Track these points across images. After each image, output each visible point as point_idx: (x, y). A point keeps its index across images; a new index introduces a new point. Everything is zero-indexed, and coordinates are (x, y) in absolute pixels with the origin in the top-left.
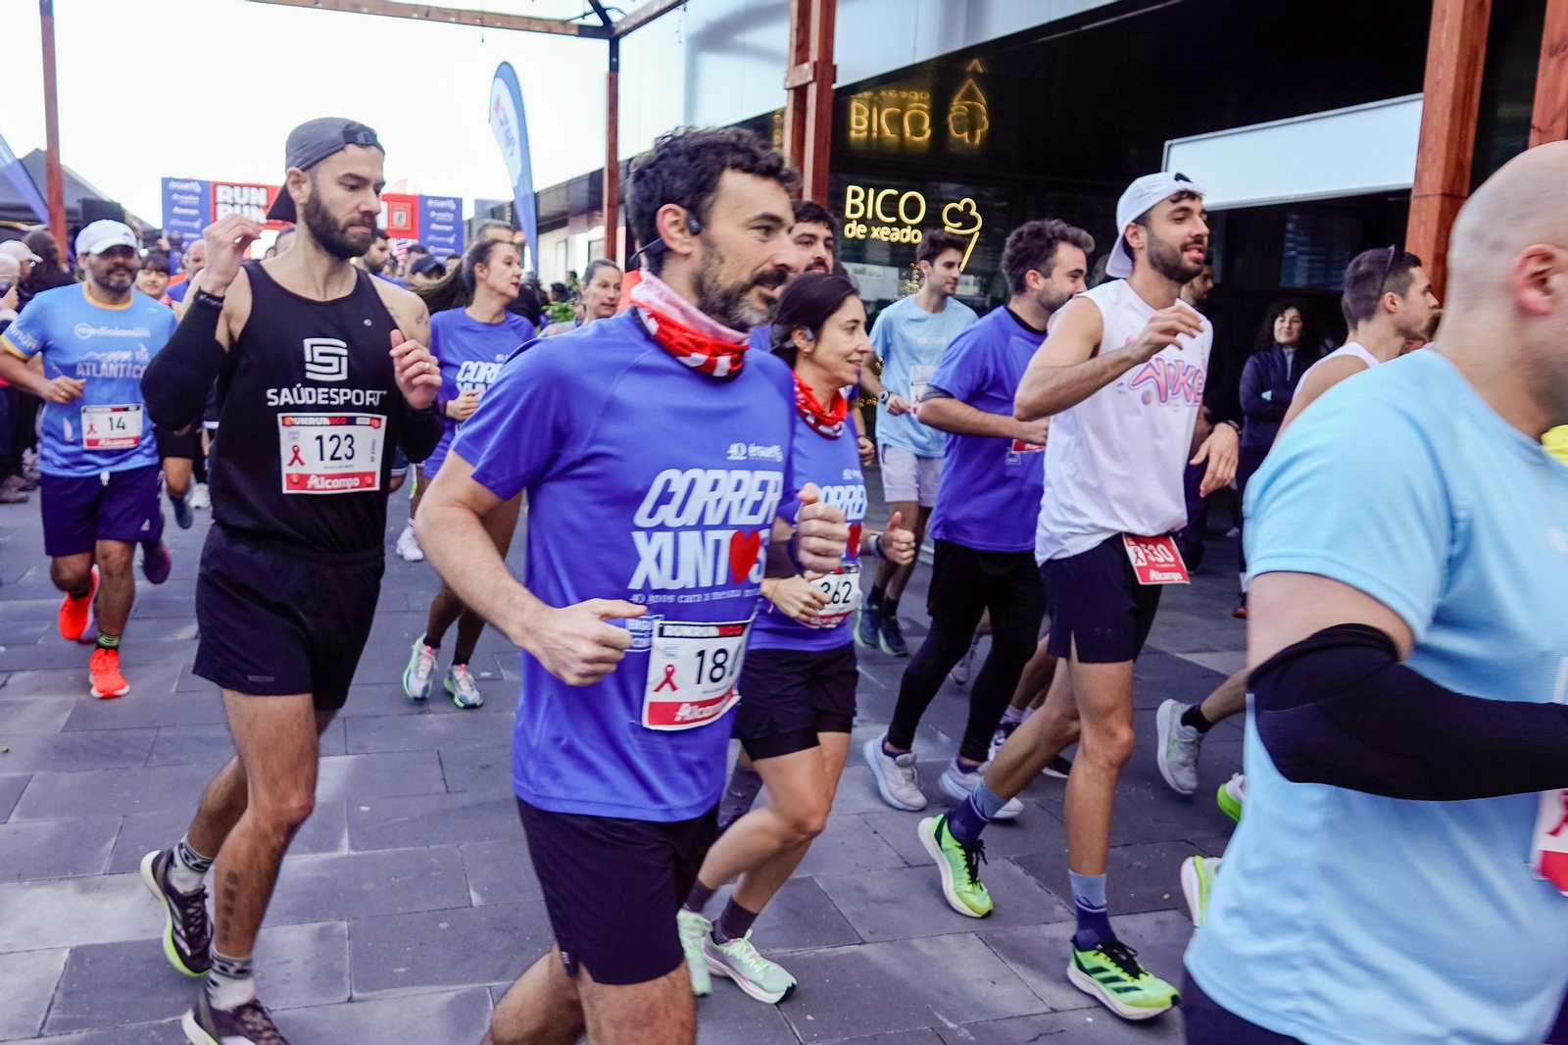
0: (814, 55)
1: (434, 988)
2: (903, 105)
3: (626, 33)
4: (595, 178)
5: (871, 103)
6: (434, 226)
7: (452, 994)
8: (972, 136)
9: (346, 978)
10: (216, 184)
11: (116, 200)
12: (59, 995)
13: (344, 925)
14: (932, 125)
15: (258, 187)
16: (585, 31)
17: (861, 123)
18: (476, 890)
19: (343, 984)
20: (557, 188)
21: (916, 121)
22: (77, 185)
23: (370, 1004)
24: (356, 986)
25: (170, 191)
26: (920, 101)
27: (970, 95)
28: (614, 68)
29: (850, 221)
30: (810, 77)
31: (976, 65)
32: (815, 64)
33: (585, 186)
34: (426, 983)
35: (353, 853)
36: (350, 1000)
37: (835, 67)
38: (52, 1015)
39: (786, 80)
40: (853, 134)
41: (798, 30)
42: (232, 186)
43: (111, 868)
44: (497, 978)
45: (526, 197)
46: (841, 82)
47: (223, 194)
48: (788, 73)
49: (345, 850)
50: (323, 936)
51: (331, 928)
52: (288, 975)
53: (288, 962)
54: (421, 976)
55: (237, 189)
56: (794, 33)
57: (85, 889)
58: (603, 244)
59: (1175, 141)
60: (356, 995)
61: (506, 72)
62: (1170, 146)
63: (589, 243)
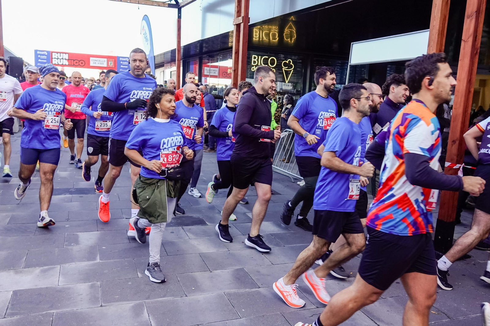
0: (243, 14)
1: (128, 302)
2: (270, 30)
3: (183, 6)
4: (173, 52)
5: (260, 29)
6: (122, 66)
7: (133, 304)
8: (291, 40)
9: (100, 299)
10: (52, 52)
11: (21, 57)
12: (10, 305)
13: (99, 283)
14: (278, 37)
15: (66, 53)
16: (170, 6)
17: (257, 35)
18: (139, 273)
19: (99, 301)
20: (161, 55)
21: (274, 35)
22: (8, 52)
23: (108, 307)
24: (103, 302)
25: (37, 54)
26: (275, 29)
27: (290, 27)
28: (179, 17)
29: (253, 66)
30: (241, 21)
31: (292, 18)
32: (243, 17)
33: (170, 54)
34: (125, 301)
35: (100, 261)
36: (101, 306)
37: (249, 18)
38: (8, 312)
39: (234, 22)
40: (254, 39)
41: (237, 6)
42: (57, 53)
43: (25, 266)
44: (147, 299)
45: (152, 57)
46: (251, 23)
47: (54, 56)
48: (234, 20)
49: (98, 260)
50: (92, 287)
51: (94, 284)
52: (82, 298)
53: (82, 294)
54: (123, 298)
55: (59, 54)
56: (236, 7)
57: (17, 273)
58: (176, 72)
59: (354, 43)
60: (103, 304)
61: (146, 18)
62: (353, 44)
63: (171, 72)
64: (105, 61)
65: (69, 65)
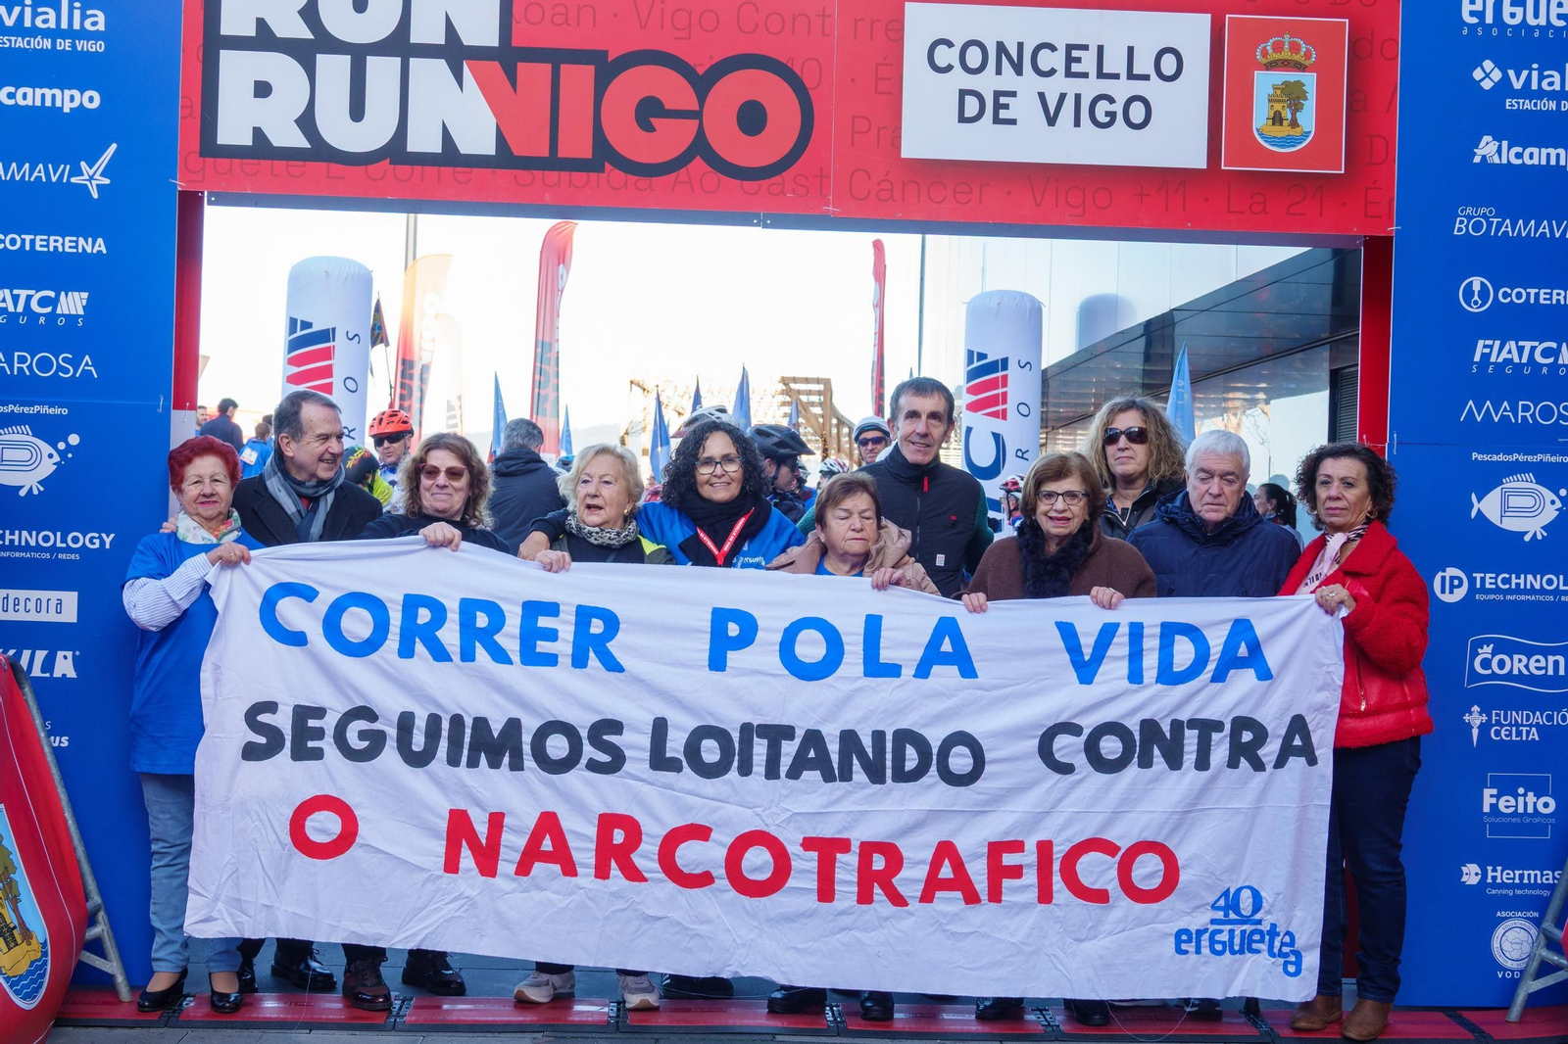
64: (1169, 64)
65: (505, 157)
